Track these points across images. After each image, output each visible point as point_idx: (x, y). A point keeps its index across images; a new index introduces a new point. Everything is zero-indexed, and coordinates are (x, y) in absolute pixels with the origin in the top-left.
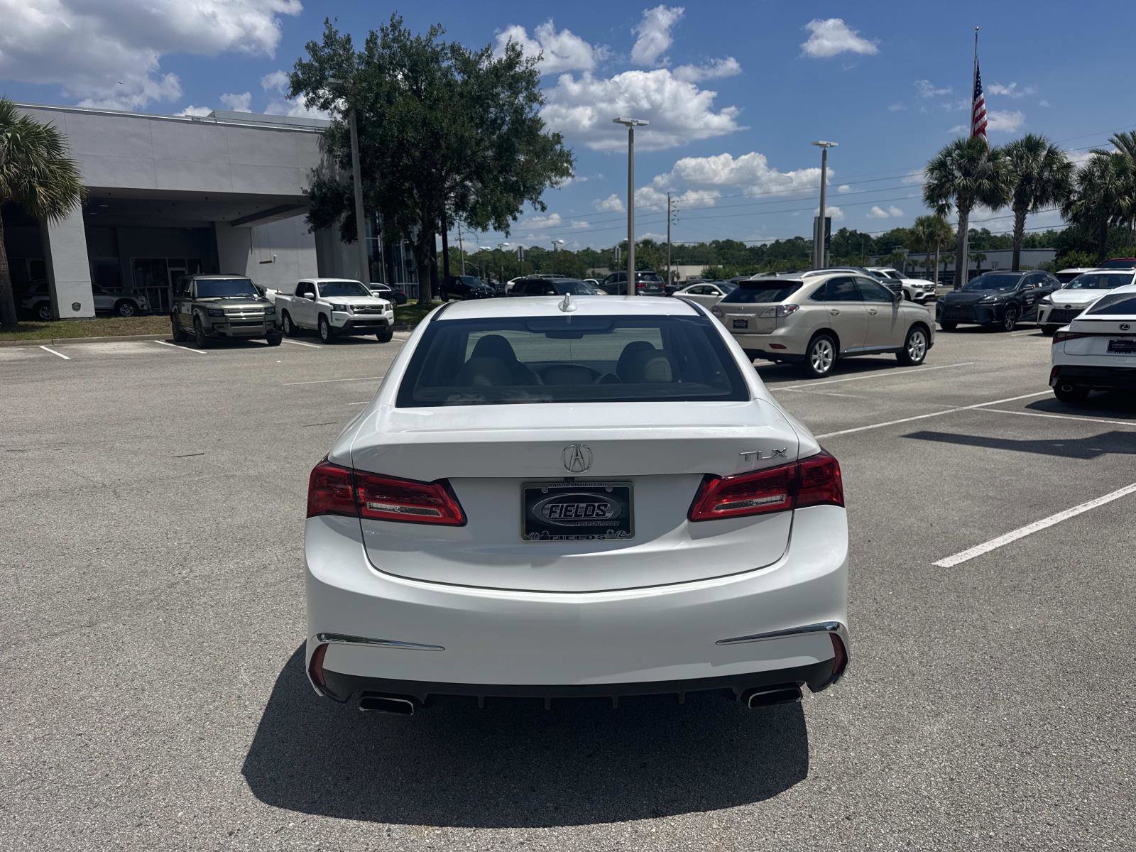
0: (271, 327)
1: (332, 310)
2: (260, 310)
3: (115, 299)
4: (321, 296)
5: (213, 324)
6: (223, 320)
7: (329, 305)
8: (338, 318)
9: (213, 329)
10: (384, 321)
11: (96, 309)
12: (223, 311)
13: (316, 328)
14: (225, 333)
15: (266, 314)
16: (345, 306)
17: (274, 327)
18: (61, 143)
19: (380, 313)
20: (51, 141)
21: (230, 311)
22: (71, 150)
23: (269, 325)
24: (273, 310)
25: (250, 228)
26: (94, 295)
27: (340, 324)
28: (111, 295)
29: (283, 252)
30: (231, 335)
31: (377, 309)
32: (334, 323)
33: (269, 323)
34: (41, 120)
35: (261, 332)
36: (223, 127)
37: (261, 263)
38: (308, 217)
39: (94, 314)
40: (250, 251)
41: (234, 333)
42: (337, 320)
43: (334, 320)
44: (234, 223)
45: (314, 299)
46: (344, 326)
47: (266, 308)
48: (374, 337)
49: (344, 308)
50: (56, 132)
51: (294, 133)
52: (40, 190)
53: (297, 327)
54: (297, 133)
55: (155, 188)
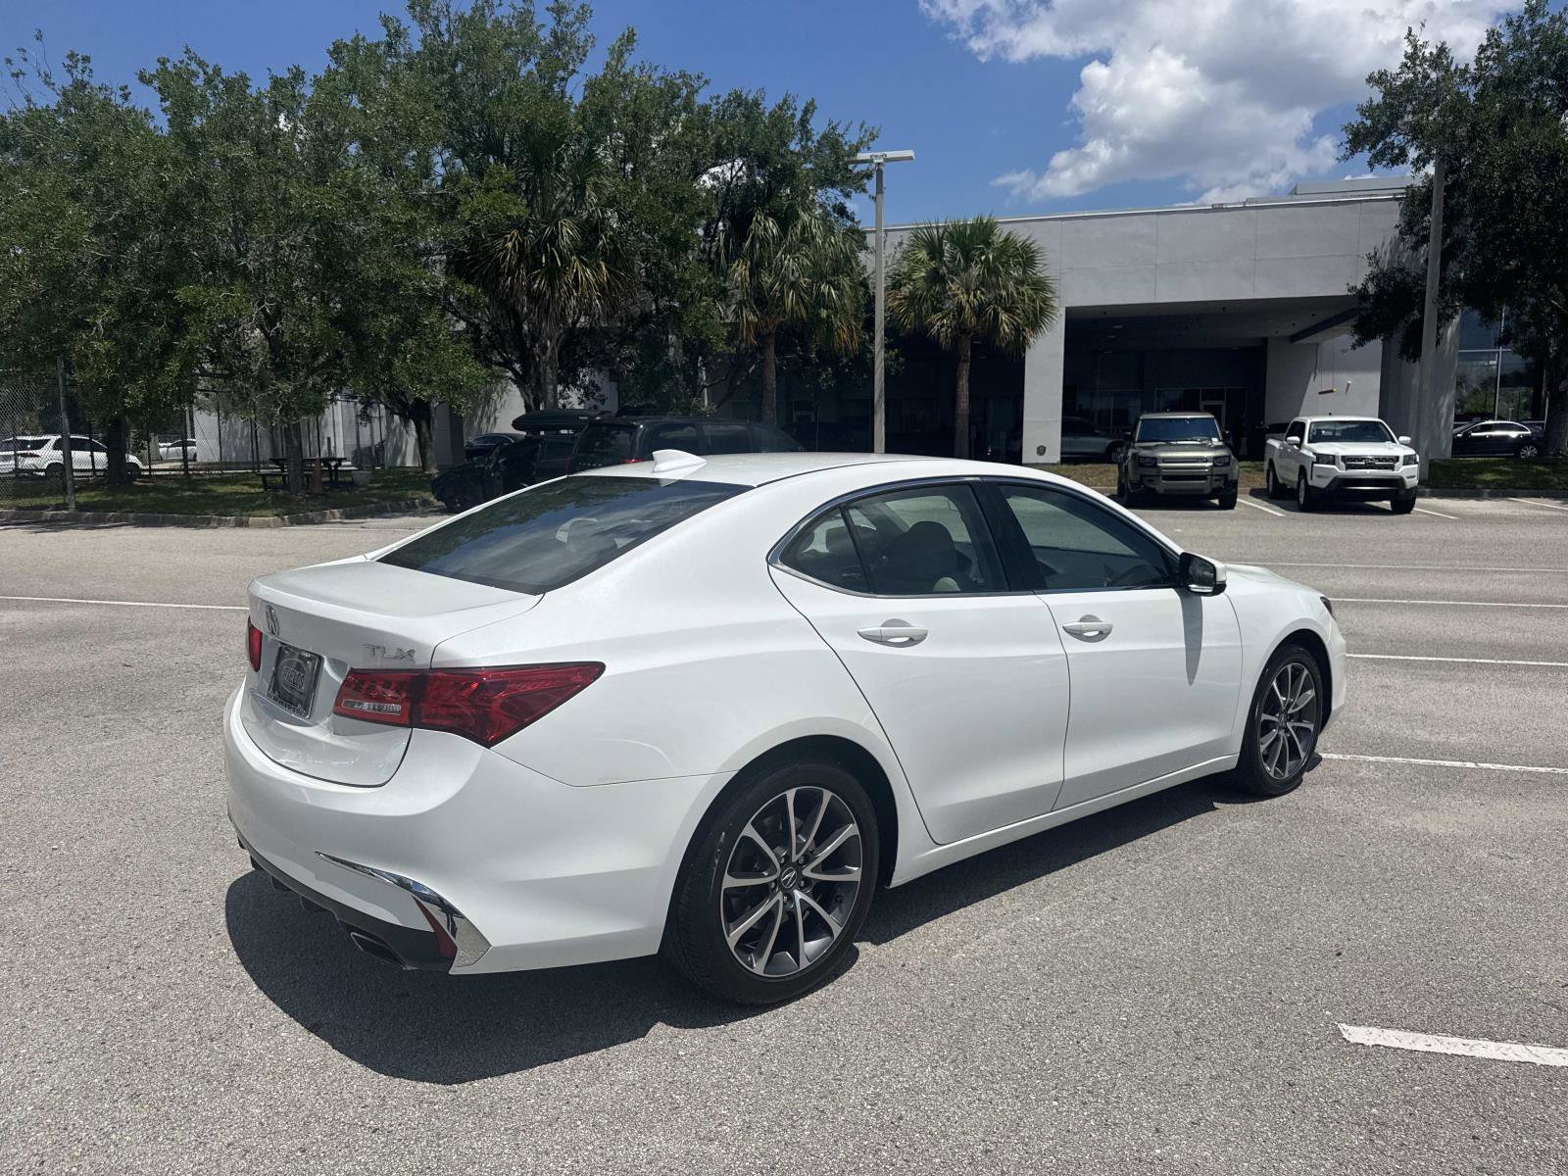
0: (1221, 484)
1: (1313, 463)
2: (1206, 460)
3: (1109, 441)
4: (1310, 441)
5: (1142, 476)
6: (1153, 472)
7: (1311, 454)
8: (1321, 474)
9: (1141, 482)
10: (1398, 482)
11: (1062, 453)
12: (1155, 459)
13: (1295, 486)
14: (1154, 489)
15: (1214, 465)
16: (1334, 456)
17: (1225, 484)
18: (1038, 259)
19: (1392, 468)
20: (1026, 257)
21: (1165, 460)
22: (1048, 267)
23: (1216, 480)
24: (1227, 461)
25: (1317, 345)
26: (1062, 436)
27: (1323, 484)
28: (1105, 436)
29: (1358, 376)
30: (1162, 491)
31: (1390, 462)
32: (1315, 482)
33: (1218, 478)
34: (1021, 234)
35: (1203, 490)
36: (1253, 211)
37: (1320, 393)
38: (1355, 326)
39: (1059, 459)
40: (1312, 378)
41: (1165, 490)
42: (1319, 477)
43: (1314, 478)
44: (1294, 338)
45: (1300, 445)
46: (1328, 487)
47: (1216, 458)
48: (1386, 504)
49: (1331, 459)
50: (1034, 247)
51: (1358, 205)
52: (1004, 317)
53: (1284, 485)
54: (1364, 204)
55: (1152, 301)
